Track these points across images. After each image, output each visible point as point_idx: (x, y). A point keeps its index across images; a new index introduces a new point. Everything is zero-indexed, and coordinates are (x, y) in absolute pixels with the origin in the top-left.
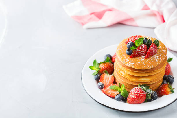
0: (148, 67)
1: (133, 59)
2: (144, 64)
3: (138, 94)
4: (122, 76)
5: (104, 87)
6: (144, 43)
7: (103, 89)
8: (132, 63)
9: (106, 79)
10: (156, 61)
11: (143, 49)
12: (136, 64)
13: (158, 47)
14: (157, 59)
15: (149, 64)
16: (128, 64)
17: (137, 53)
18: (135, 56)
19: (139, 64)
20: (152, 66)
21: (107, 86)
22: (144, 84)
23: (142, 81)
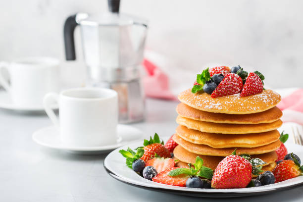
0: (250, 108)
1: (217, 99)
2: (242, 105)
4: (195, 142)
5: (157, 174)
7: (155, 178)
8: (216, 103)
10: (265, 101)
12: (225, 105)
15: (250, 104)
16: (207, 106)
19: (230, 104)
20: (259, 108)
21: (163, 172)
22: (244, 152)
23: (239, 144)
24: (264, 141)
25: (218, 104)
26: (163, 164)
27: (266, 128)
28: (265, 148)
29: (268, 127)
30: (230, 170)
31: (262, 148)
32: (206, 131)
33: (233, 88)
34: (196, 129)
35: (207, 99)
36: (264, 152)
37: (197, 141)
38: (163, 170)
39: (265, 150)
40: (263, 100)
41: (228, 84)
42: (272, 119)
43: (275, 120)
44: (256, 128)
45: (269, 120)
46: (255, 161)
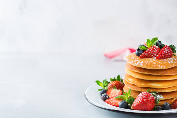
0: (159, 66)
1: (142, 59)
2: (155, 64)
3: (145, 96)
4: (130, 83)
5: (109, 98)
6: (157, 44)
7: (107, 100)
8: (141, 62)
9: (112, 94)
10: (170, 63)
11: (155, 49)
12: (145, 63)
13: (174, 54)
14: (171, 62)
15: (160, 64)
16: (135, 63)
17: (148, 53)
18: (146, 56)
19: (148, 63)
20: (164, 66)
21: (112, 97)
22: (155, 91)
23: (152, 86)
24: (167, 85)
25: (141, 63)
26: (116, 93)
27: (170, 78)
28: (168, 89)
29: (171, 77)
30: (141, 100)
31: (166, 89)
32: (135, 77)
33: (152, 54)
34: (131, 75)
35: (137, 59)
36: (167, 91)
37: (131, 82)
38: (112, 96)
39: (168, 90)
40: (169, 62)
41: (150, 51)
42: (174, 73)
43: (175, 74)
44: (162, 78)
45: (171, 73)
46: (158, 96)
